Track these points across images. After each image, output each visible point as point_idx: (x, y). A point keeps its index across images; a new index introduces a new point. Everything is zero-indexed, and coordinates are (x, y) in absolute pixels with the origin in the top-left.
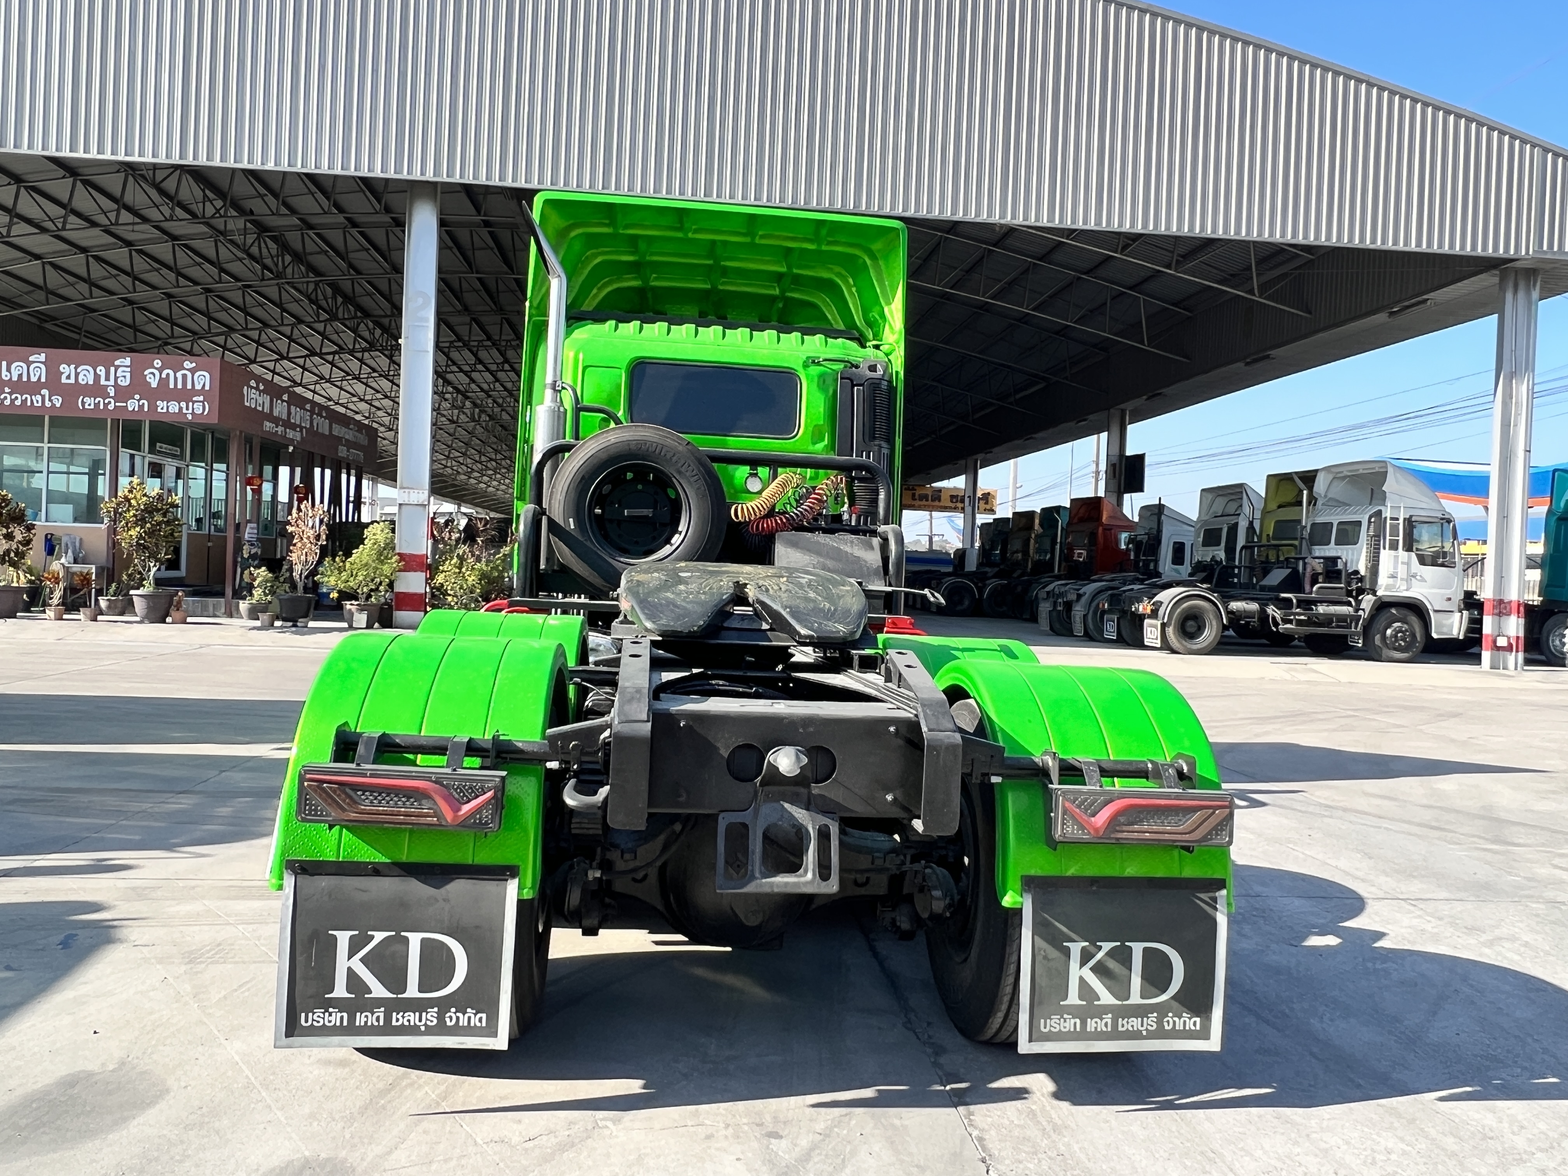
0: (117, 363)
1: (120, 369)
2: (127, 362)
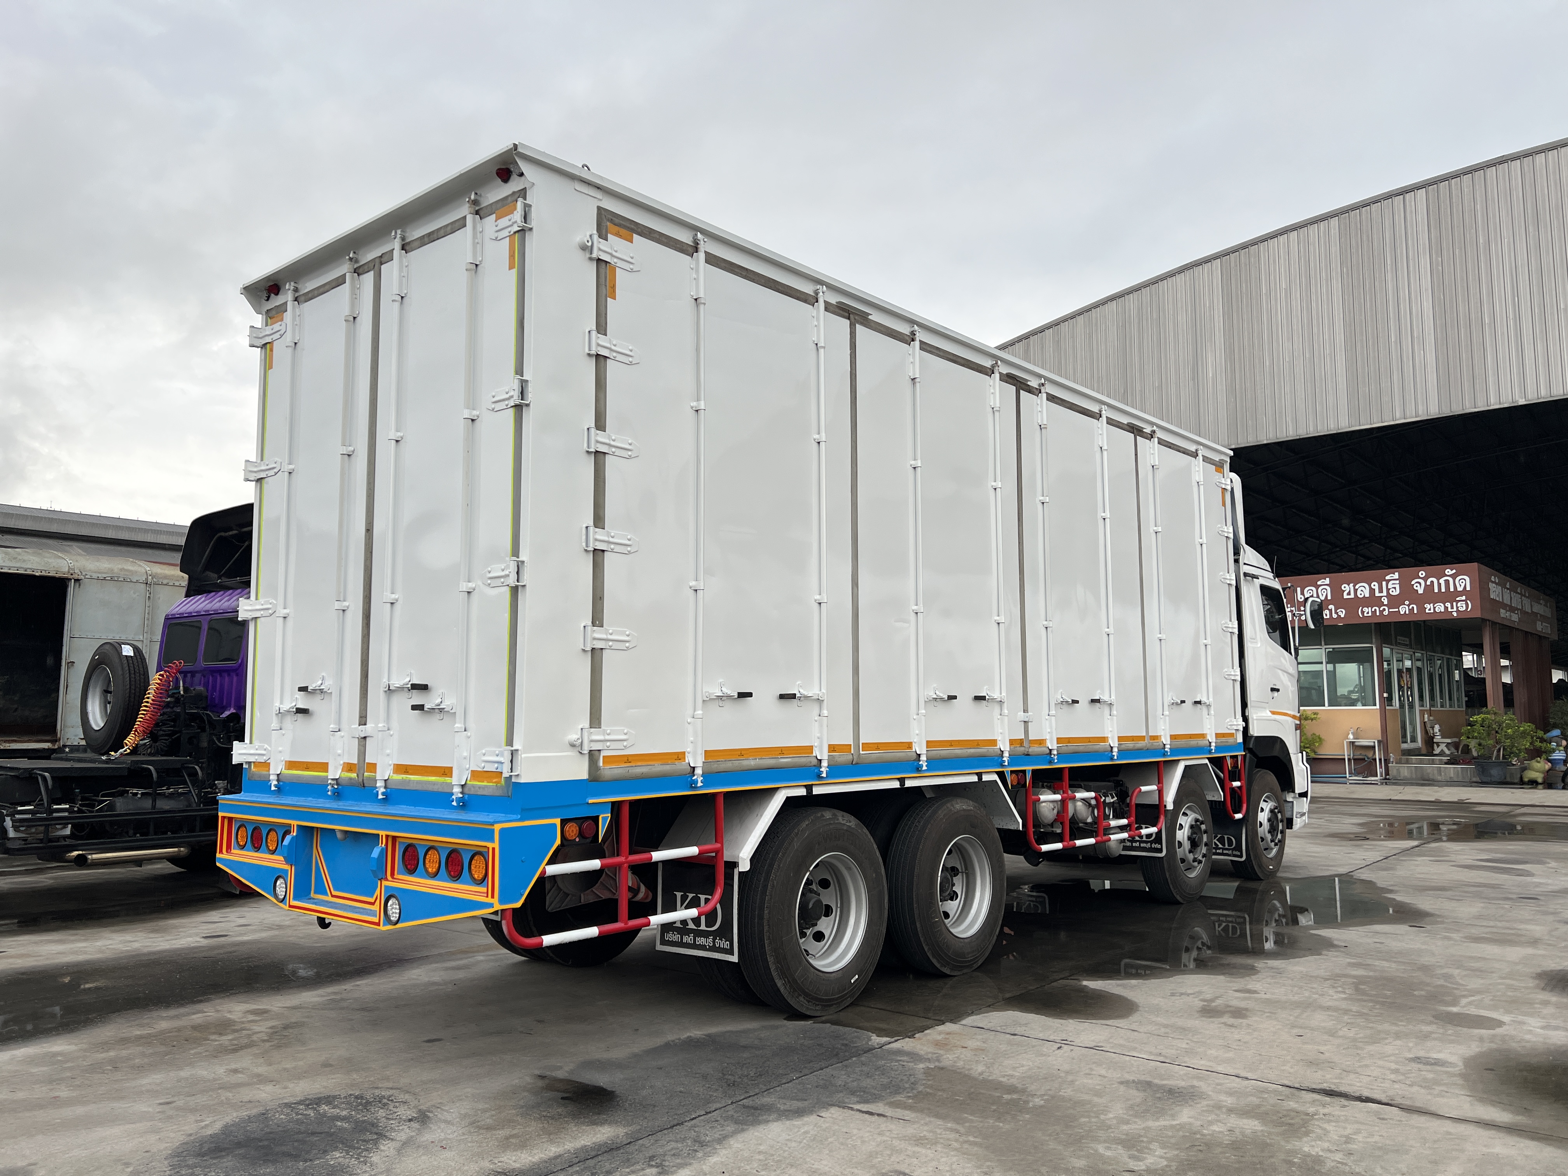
0: (1387, 578)
1: (1391, 582)
2: (1396, 576)
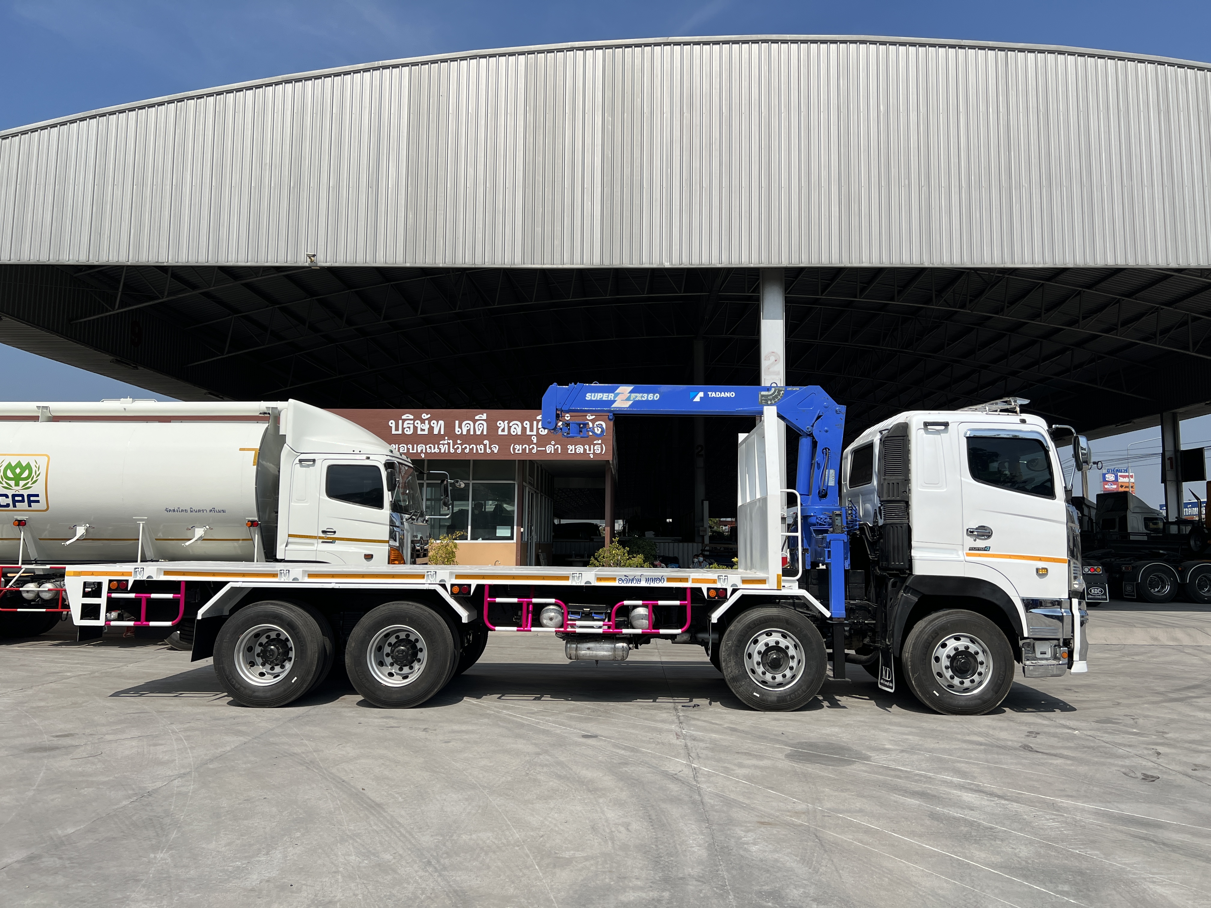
0: (538, 418)
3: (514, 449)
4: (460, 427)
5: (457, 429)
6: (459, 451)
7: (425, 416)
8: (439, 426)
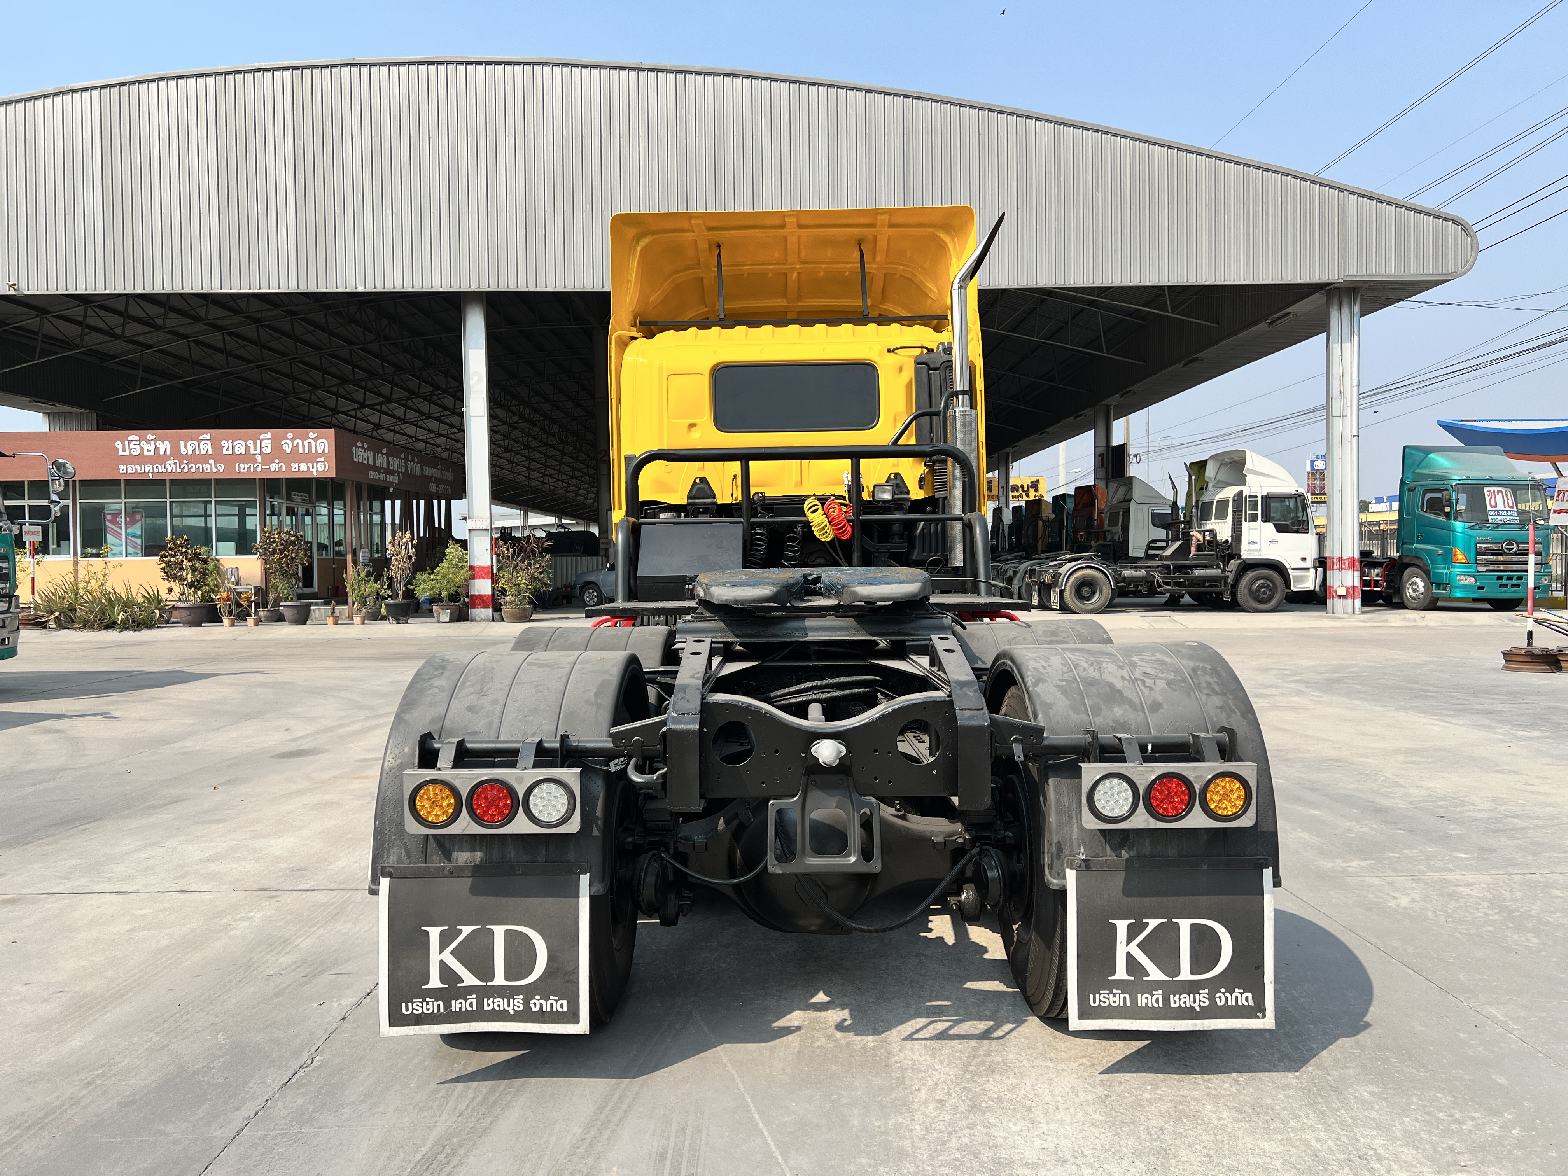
0: (262, 437)
1: (264, 442)
2: (269, 436)
3: (239, 468)
4: (185, 447)
5: (182, 449)
6: (186, 470)
7: (150, 437)
8: (164, 447)
